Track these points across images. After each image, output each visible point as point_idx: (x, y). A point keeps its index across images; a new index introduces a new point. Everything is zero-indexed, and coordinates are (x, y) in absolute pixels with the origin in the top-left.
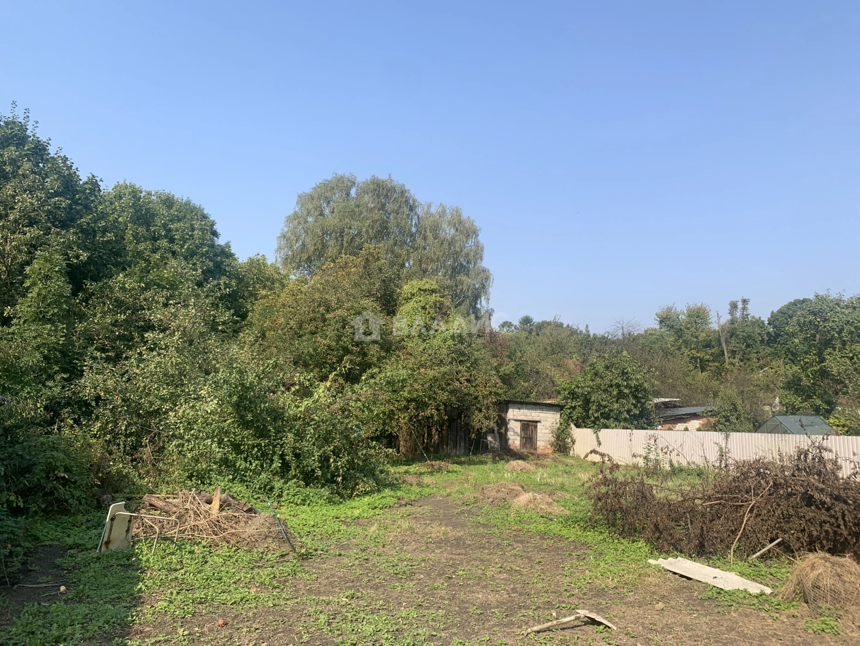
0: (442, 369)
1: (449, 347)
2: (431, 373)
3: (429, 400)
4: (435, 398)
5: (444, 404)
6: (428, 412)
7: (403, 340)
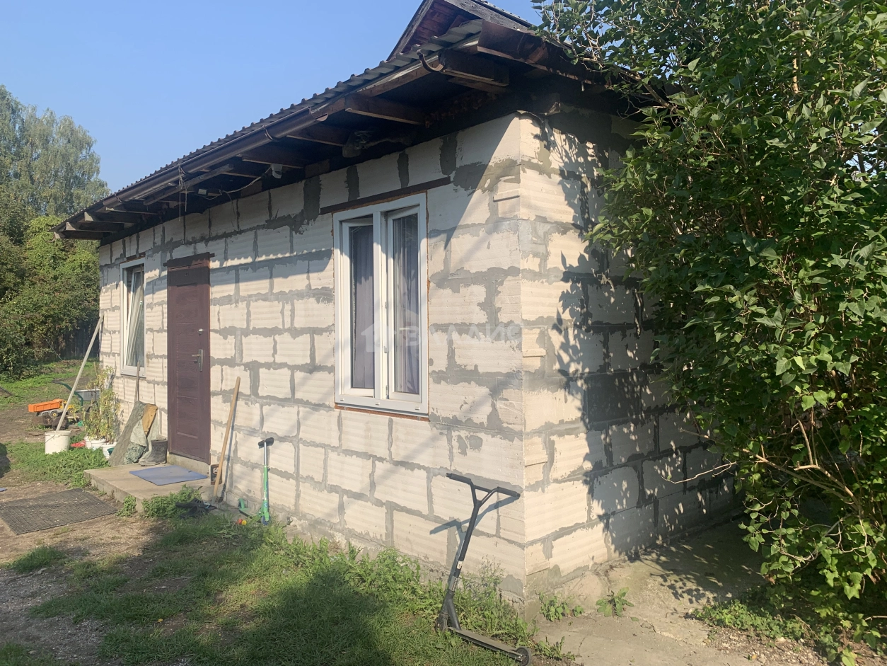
0: (75, 293)
1: (77, 274)
2: (66, 297)
3: (64, 316)
4: (68, 315)
5: (76, 318)
6: (63, 325)
7: (35, 267)
